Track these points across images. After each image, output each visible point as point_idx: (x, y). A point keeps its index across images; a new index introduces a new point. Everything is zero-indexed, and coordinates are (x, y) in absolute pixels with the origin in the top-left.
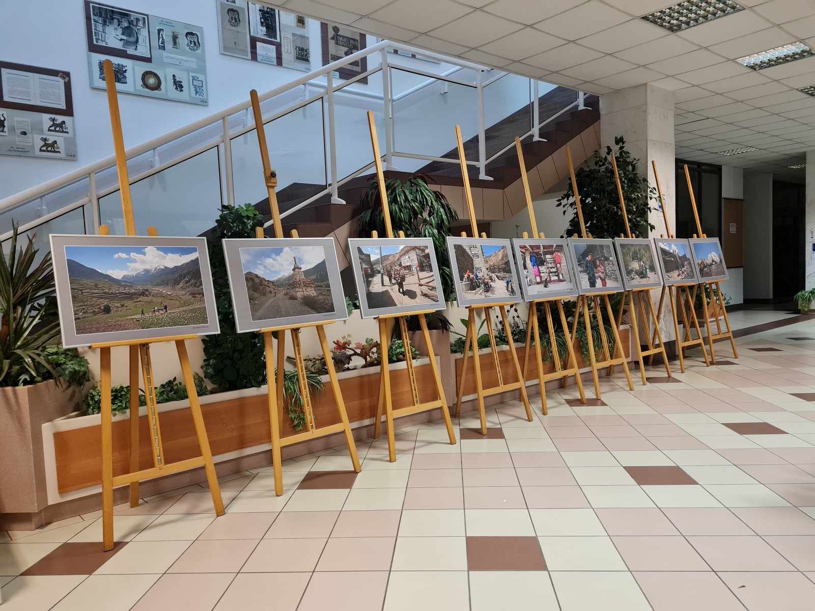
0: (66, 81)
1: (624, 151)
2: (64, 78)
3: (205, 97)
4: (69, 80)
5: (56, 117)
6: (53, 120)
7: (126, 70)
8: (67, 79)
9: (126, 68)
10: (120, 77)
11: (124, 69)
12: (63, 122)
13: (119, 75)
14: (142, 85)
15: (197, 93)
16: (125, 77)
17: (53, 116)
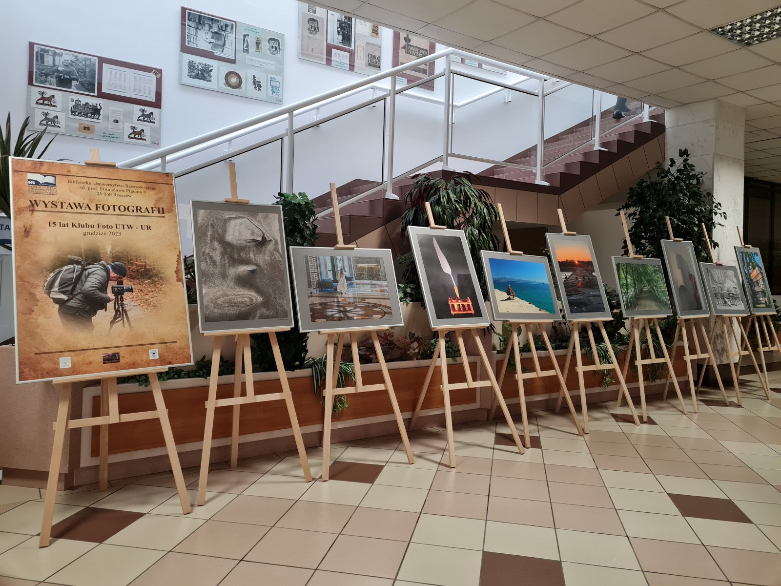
0: (158, 77)
1: (688, 164)
2: (156, 74)
3: (280, 97)
4: (161, 77)
5: (146, 108)
6: (143, 111)
7: (212, 70)
8: (159, 75)
9: (212, 68)
10: (206, 75)
11: (210, 69)
12: (152, 113)
13: (205, 74)
14: (224, 84)
15: (273, 92)
16: (210, 76)
17: (143, 107)
